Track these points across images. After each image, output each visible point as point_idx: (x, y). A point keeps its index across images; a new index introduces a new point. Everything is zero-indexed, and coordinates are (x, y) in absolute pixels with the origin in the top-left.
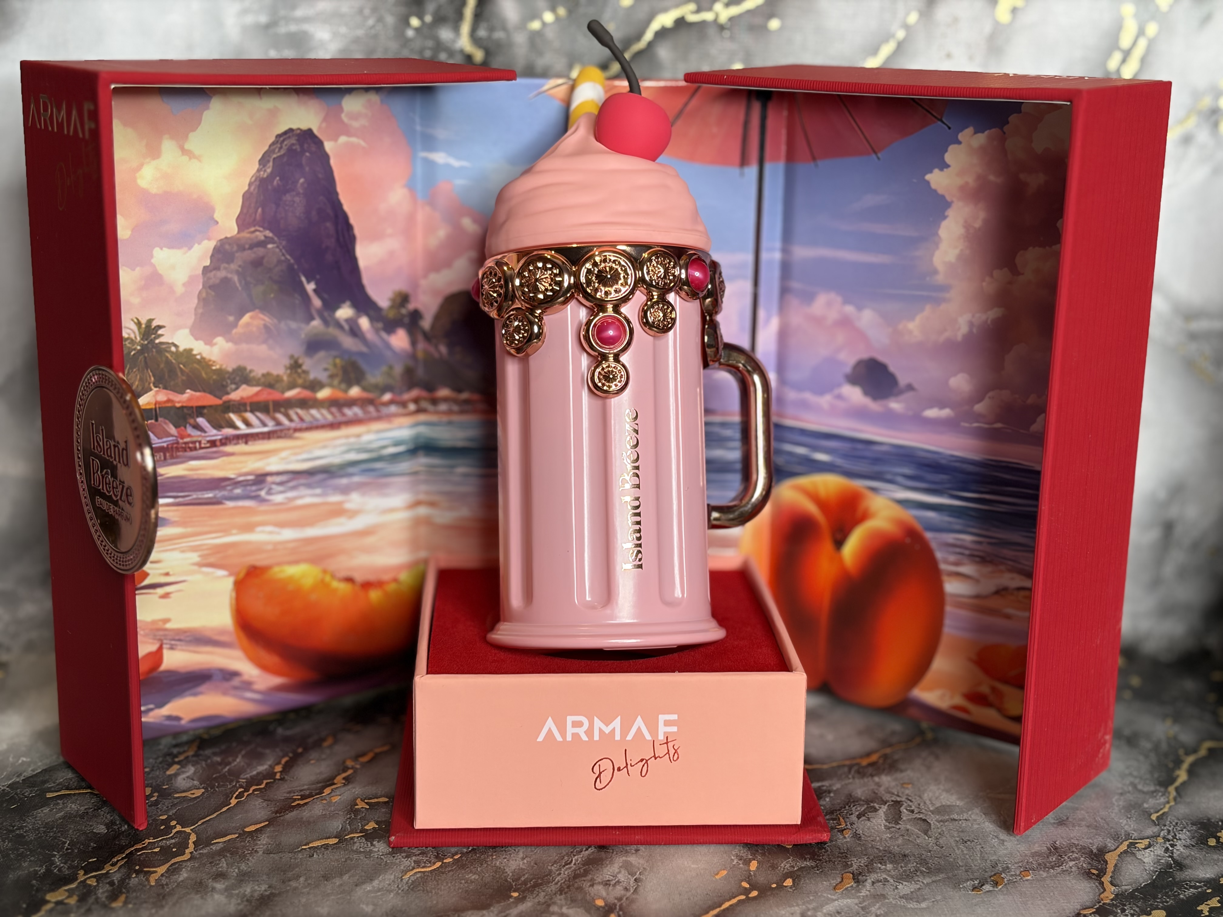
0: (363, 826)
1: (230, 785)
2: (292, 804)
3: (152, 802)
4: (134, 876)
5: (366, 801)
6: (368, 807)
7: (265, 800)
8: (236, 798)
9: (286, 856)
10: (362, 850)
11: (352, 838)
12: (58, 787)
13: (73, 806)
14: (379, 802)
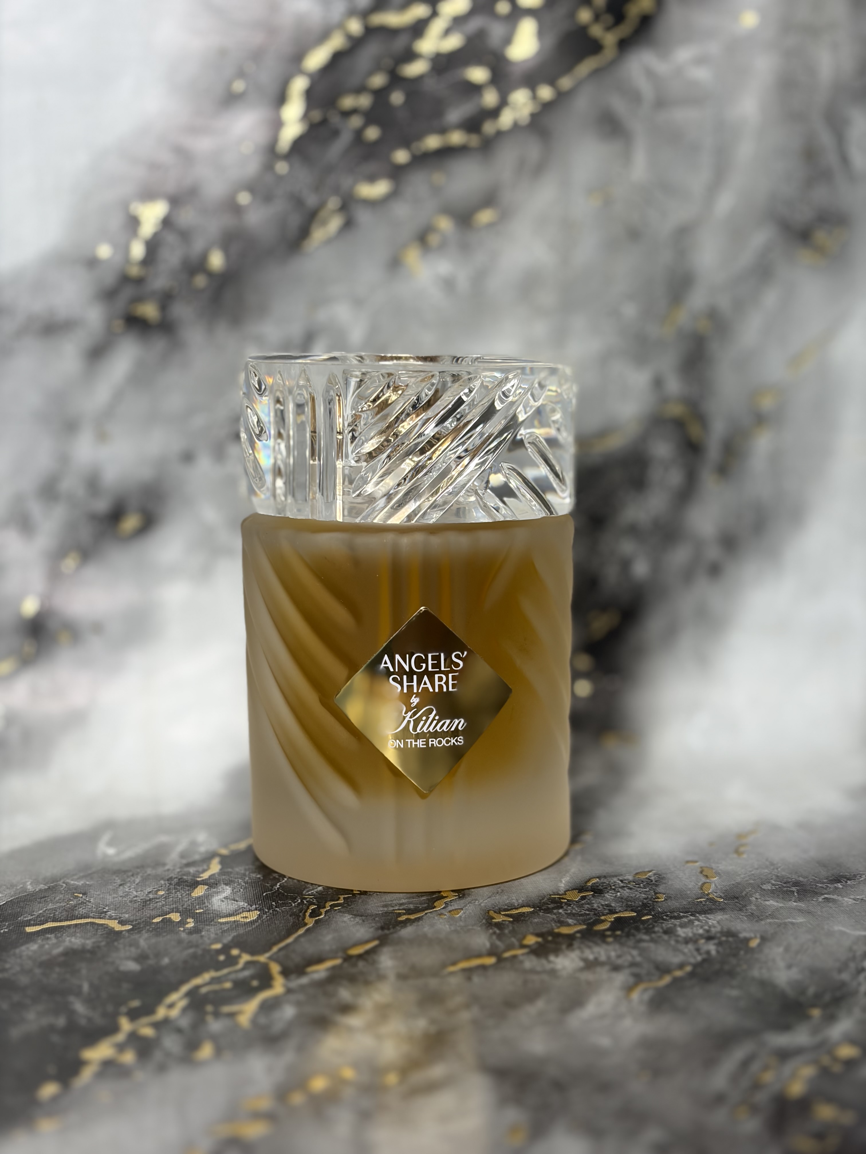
0: (521, 940)
1: (295, 903)
2: (399, 919)
3: (188, 929)
4: (210, 1019)
5: (502, 913)
6: (512, 920)
7: (356, 915)
8: (312, 915)
9: (433, 983)
10: (539, 968)
11: (515, 957)
12: (39, 919)
13: (73, 940)
14: (524, 913)
